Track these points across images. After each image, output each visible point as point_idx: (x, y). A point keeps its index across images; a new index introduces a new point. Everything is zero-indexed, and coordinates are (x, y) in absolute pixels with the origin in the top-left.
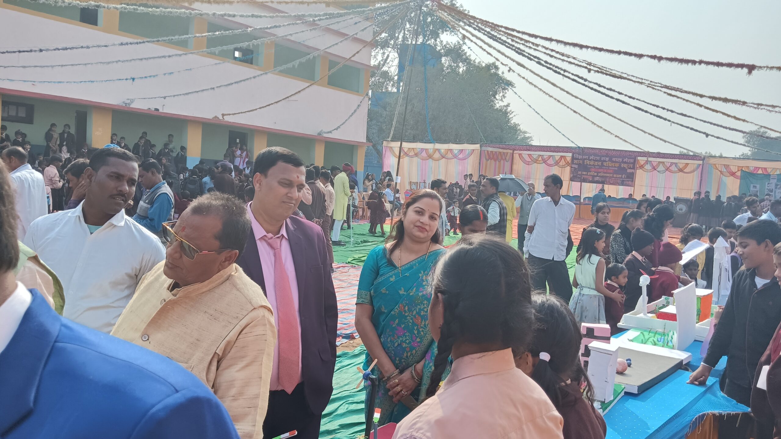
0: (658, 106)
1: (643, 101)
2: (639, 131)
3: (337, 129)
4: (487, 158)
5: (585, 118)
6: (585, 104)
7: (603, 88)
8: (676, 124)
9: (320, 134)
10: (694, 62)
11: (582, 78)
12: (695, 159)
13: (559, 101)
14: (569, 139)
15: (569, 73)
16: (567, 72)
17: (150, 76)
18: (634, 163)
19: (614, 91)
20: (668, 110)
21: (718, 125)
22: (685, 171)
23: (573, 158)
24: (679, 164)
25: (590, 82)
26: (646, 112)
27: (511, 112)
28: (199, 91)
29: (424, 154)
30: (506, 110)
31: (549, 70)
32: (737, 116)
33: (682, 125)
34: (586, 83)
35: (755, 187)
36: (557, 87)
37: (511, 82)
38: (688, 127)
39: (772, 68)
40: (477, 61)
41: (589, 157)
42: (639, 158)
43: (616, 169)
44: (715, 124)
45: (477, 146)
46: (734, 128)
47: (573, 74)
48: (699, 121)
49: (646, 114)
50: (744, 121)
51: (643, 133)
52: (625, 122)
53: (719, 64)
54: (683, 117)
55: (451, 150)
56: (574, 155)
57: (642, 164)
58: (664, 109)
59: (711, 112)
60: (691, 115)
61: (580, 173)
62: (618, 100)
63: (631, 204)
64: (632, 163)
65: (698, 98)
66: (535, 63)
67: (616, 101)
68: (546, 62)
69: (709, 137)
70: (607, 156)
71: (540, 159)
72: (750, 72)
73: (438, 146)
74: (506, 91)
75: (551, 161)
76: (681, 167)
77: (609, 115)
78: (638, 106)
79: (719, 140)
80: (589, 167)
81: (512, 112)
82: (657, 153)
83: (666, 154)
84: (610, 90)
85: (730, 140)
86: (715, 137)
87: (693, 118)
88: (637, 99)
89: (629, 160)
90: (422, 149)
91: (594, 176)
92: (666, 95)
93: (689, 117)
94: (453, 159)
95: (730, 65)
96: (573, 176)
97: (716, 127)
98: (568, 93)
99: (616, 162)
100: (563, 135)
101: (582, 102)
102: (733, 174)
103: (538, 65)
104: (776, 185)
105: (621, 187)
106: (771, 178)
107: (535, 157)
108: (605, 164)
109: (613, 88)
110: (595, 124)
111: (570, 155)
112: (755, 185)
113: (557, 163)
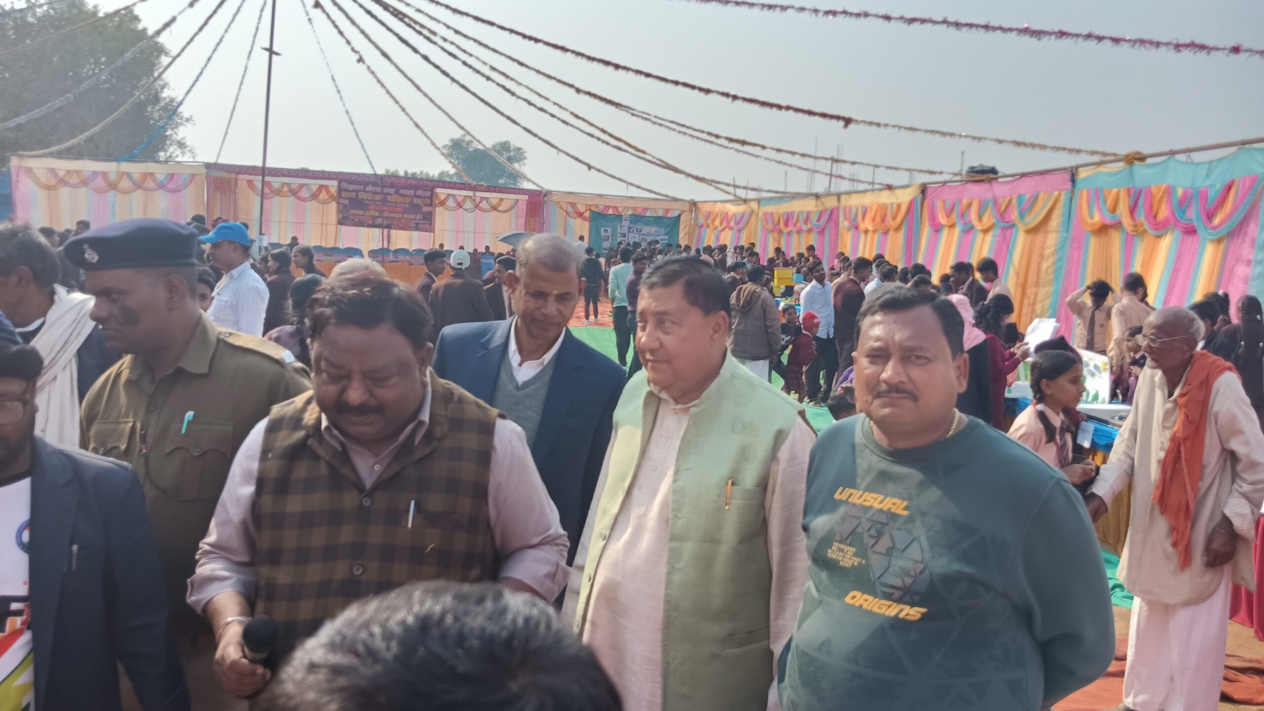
10: (779, 107)
13: (403, 109)
18: (431, 197)
22: (498, 209)
23: (340, 189)
24: (491, 200)
29: (99, 182)
35: (606, 231)
41: (364, 188)
42: (438, 190)
43: (407, 206)
53: (811, 113)
55: (152, 175)
56: (342, 184)
57: (443, 199)
61: (352, 212)
64: (428, 198)
70: (392, 185)
71: (286, 189)
72: (846, 126)
73: (126, 167)
75: (305, 194)
76: (494, 204)
80: (366, 202)
89: (425, 192)
90: (95, 174)
91: (374, 218)
94: (156, 190)
95: (824, 115)
96: (343, 218)
99: (407, 196)
102: (581, 215)
104: (629, 228)
105: (416, 234)
106: (623, 219)
107: (278, 186)
108: (389, 198)
111: (335, 183)
112: (606, 229)
113: (314, 196)
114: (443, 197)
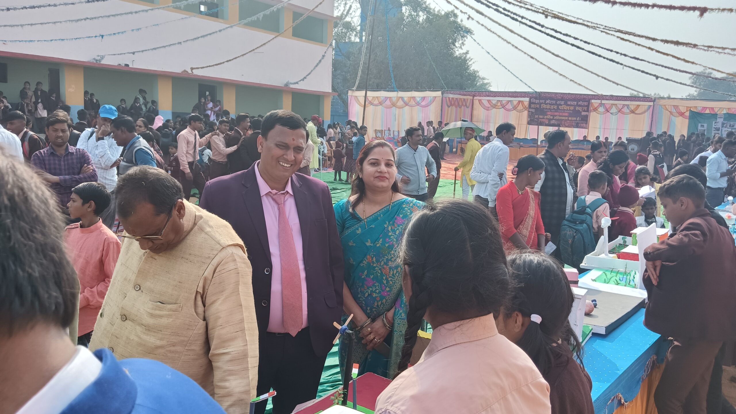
0: (611, 51)
1: (598, 46)
2: (593, 74)
3: (303, 80)
4: (449, 104)
5: (541, 63)
6: (542, 50)
7: (559, 34)
8: (628, 68)
9: (287, 85)
10: (647, 6)
11: (539, 24)
12: (646, 100)
13: (516, 48)
14: (526, 84)
15: (527, 19)
16: (525, 18)
17: (119, 33)
18: (588, 106)
19: (570, 36)
20: (621, 54)
21: (669, 68)
22: (636, 112)
23: (530, 103)
24: (631, 106)
25: (547, 28)
26: (600, 56)
27: (470, 59)
28: (167, 46)
29: (388, 103)
30: (465, 57)
31: (506, 17)
32: (686, 59)
33: (633, 69)
34: (543, 29)
35: (702, 126)
36: (515, 33)
37: (469, 30)
38: (639, 70)
39: (724, 10)
40: (436, 10)
41: (545, 101)
42: (593, 101)
43: (571, 112)
44: (666, 67)
45: (439, 93)
46: (685, 70)
47: (530, 21)
48: (651, 64)
49: (600, 58)
50: (693, 63)
51: (596, 76)
52: (580, 67)
53: (671, 7)
54: (636, 61)
55: (414, 98)
56: (532, 100)
57: (596, 107)
58: (617, 53)
59: (662, 55)
60: (643, 59)
61: (536, 116)
62: (573, 45)
63: (585, 146)
64: (586, 106)
65: (651, 41)
66: (493, 10)
67: (571, 46)
68: (504, 9)
69: (659, 79)
70: (562, 99)
71: (499, 104)
72: (702, 15)
73: (401, 94)
74: (465, 38)
75: (509, 106)
76: (632, 109)
77: (565, 59)
78: (592, 51)
79: (668, 81)
80: (546, 110)
81: (472, 59)
82: (610, 95)
83: (619, 96)
84: (567, 35)
85: (679, 82)
86: (664, 79)
87: (645, 61)
88: (592, 44)
89: (584, 103)
90: (386, 98)
91: (550, 120)
92: (619, 39)
93: (642, 60)
94: (416, 106)
95: (682, 8)
96: (531, 120)
97: (667, 69)
98: (525, 39)
99: (572, 105)
100: (521, 80)
101: (539, 48)
102: (682, 114)
103: (496, 12)
104: (723, 124)
105: (577, 130)
106: (718, 117)
107: (494, 102)
108: (560, 107)
109: (569, 34)
110: (551, 69)
111: (527, 99)
112: (703, 124)
113: (515, 108)
114: (596, 105)
